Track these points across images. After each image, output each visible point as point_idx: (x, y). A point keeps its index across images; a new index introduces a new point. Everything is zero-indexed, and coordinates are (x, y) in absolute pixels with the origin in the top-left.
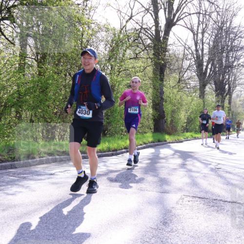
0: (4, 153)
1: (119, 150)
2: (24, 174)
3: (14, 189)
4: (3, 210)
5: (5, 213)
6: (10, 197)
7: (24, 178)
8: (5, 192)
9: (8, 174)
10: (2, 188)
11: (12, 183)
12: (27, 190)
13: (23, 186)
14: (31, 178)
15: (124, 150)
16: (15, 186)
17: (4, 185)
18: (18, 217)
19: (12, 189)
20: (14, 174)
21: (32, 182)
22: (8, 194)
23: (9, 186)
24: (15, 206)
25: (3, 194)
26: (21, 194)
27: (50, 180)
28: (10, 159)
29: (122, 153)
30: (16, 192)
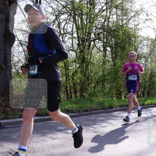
0: (98, 106)
2: (108, 117)
3: (104, 124)
6: (103, 128)
7: (109, 119)
8: (100, 125)
9: (101, 116)
11: (103, 121)
12: (111, 125)
13: (108, 123)
14: (112, 119)
16: (105, 123)
17: (99, 122)
20: (103, 117)
21: (113, 121)
23: (102, 123)
25: (99, 127)
26: (108, 127)
28: (101, 109)
30: (105, 126)
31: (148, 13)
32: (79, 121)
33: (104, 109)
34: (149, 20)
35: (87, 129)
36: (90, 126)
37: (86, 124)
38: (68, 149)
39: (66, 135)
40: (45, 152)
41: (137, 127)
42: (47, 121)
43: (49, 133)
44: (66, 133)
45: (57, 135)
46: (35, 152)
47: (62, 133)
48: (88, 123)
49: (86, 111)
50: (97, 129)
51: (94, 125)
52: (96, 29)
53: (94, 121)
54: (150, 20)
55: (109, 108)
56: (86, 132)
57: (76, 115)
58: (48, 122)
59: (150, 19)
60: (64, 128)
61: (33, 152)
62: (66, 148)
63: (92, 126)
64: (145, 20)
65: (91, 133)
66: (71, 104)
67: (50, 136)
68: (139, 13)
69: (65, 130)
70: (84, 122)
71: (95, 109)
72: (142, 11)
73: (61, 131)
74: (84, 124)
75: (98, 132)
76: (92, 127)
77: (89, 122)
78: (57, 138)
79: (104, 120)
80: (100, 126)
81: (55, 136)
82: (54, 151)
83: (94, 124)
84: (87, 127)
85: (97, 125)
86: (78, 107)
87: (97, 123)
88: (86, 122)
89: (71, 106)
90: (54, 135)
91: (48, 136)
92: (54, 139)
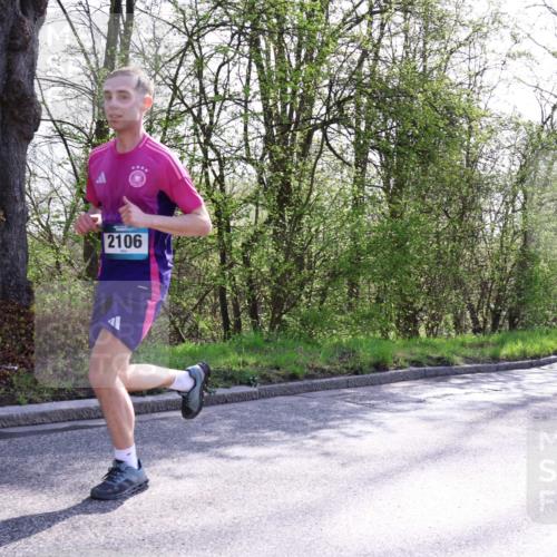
0: (334, 360)
1: (544, 356)
2: (370, 399)
3: (357, 427)
4: (343, 465)
5: (348, 471)
6: (352, 441)
7: (372, 407)
8: (343, 430)
9: (344, 398)
10: (336, 423)
11: (350, 415)
12: (381, 429)
13: (371, 422)
14: (384, 406)
15: (553, 357)
16: (358, 421)
17: (339, 419)
18: (370, 480)
19: (354, 426)
20: (354, 399)
21: (387, 415)
22: (348, 436)
23: (348, 421)
24: (362, 458)
25: (338, 435)
26: (369, 437)
27: (419, 413)
28: (345, 371)
29: (551, 362)
30: (361, 431)
31: (516, 31)
32: (267, 414)
33: (356, 373)
34: (520, 55)
35: (295, 444)
36: (305, 432)
37: (294, 423)
38: (230, 514)
39: (223, 462)
40: (149, 525)
41: (473, 437)
42: (153, 412)
43: (160, 458)
44: (222, 456)
45: (189, 465)
46: (110, 524)
47: (206, 455)
48: (299, 422)
49: (294, 377)
50: (330, 443)
51: (320, 428)
52: (330, 86)
53: (321, 416)
54: (524, 58)
55: (373, 369)
56: (293, 453)
57: (255, 393)
58: (156, 415)
59: (524, 54)
60: (214, 439)
61: (105, 525)
62: (224, 511)
63: (314, 434)
64: (508, 55)
65: (310, 457)
66: (240, 353)
67: (165, 467)
68: (485, 30)
69: (219, 444)
70: (284, 417)
71: (323, 371)
72: (496, 25)
73: (202, 448)
74: (285, 425)
75: (335, 454)
76: (313, 438)
77: (302, 419)
78: (191, 476)
79: (357, 411)
80: (342, 433)
81: (181, 468)
82: (179, 522)
83: (322, 424)
84: (297, 437)
85: (330, 427)
86: (265, 364)
87: (331, 423)
88: (293, 419)
89: (240, 359)
90: (179, 461)
91: (158, 467)
92: (178, 478)
